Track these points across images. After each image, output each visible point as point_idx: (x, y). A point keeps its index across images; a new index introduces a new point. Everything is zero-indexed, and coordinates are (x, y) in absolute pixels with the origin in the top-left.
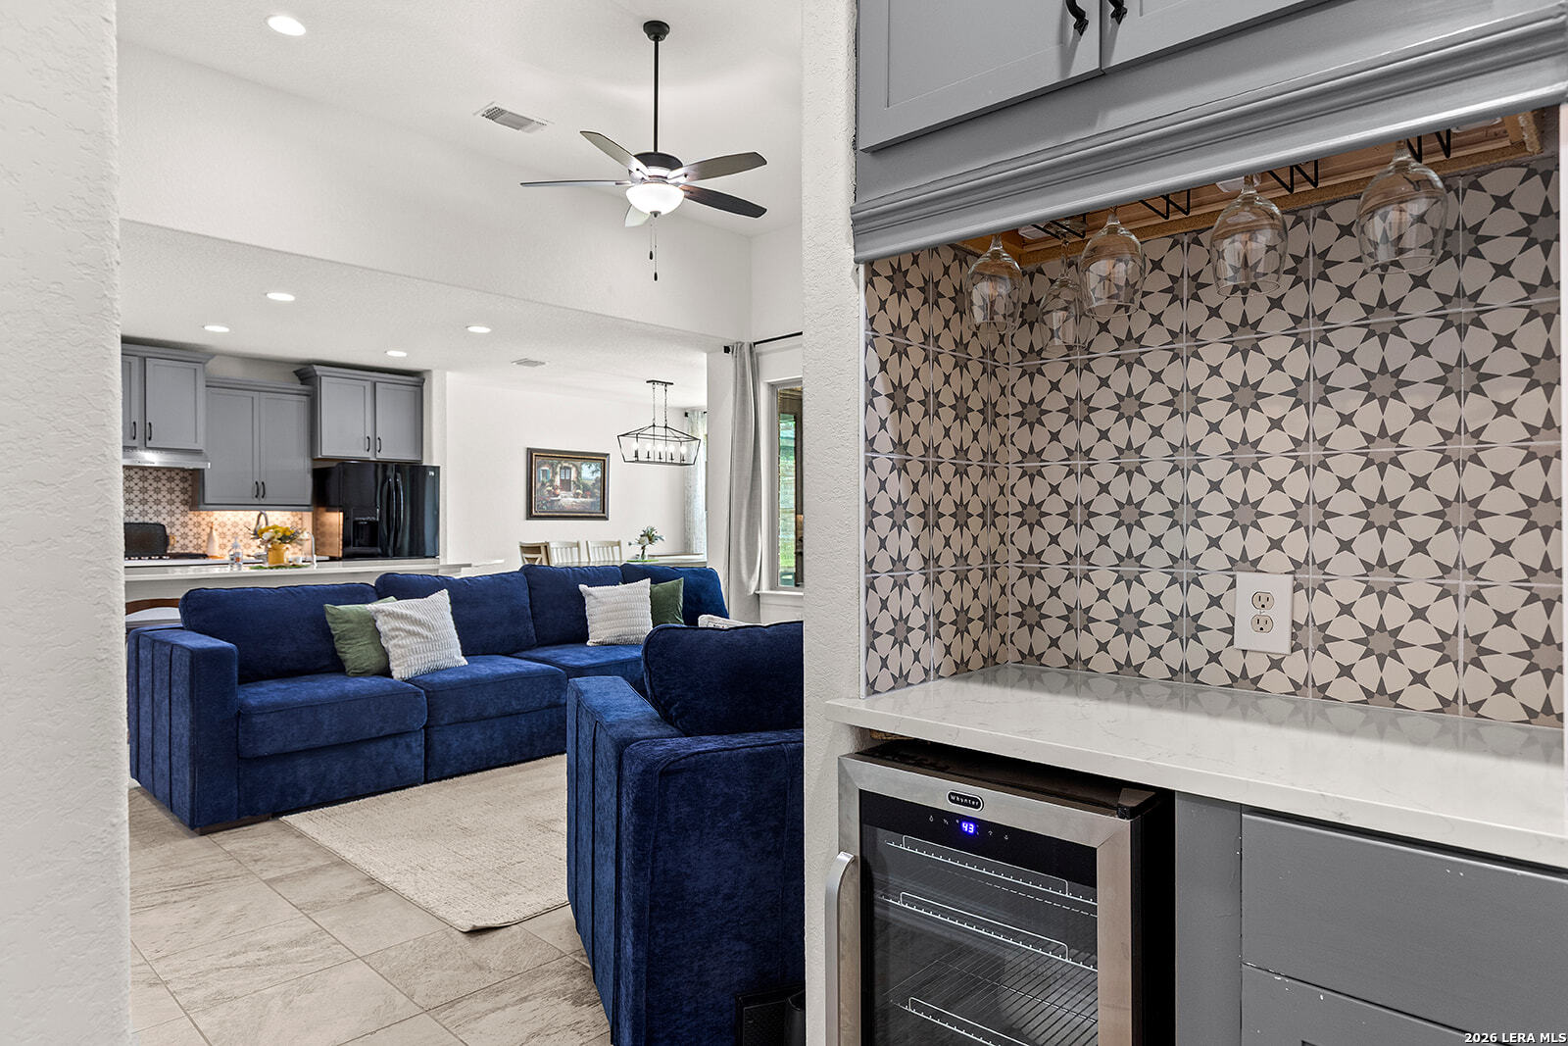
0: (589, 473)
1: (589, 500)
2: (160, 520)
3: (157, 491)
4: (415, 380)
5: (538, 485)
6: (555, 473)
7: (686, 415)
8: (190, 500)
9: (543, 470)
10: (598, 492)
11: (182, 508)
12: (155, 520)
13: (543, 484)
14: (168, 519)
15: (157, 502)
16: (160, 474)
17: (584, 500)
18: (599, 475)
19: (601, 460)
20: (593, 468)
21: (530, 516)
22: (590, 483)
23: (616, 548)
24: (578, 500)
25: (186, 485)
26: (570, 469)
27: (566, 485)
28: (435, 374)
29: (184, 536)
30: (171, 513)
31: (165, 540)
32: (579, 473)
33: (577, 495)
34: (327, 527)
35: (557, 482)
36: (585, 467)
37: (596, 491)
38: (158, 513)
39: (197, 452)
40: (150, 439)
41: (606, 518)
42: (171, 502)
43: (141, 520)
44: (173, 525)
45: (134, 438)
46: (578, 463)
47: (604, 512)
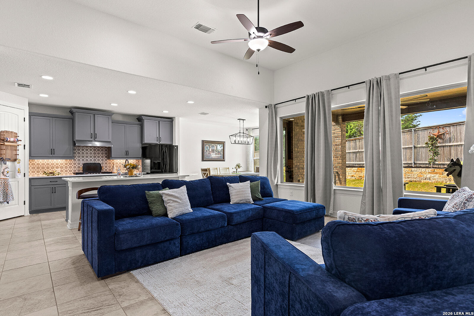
0: (219, 147)
1: (219, 155)
2: (99, 162)
3: (99, 154)
4: (171, 120)
5: (205, 151)
6: (210, 148)
7: (247, 130)
8: (107, 156)
9: (207, 147)
10: (222, 153)
11: (105, 158)
12: (98, 162)
13: (207, 151)
14: (102, 162)
15: (99, 157)
16: (99, 149)
17: (218, 155)
18: (222, 148)
19: (223, 143)
20: (221, 146)
21: (203, 160)
22: (220, 150)
23: (228, 170)
25: (107, 152)
26: (214, 146)
27: (213, 151)
28: (176, 118)
29: (106, 167)
30: (102, 160)
31: (101, 168)
32: (217, 148)
33: (216, 154)
34: (146, 164)
35: (210, 150)
36: (218, 146)
37: (221, 153)
38: (99, 160)
39: (109, 142)
40: (96, 138)
41: (224, 161)
42: (102, 157)
43: (94, 162)
44: (103, 163)
45: (92, 138)
46: (216, 145)
47: (224, 159)
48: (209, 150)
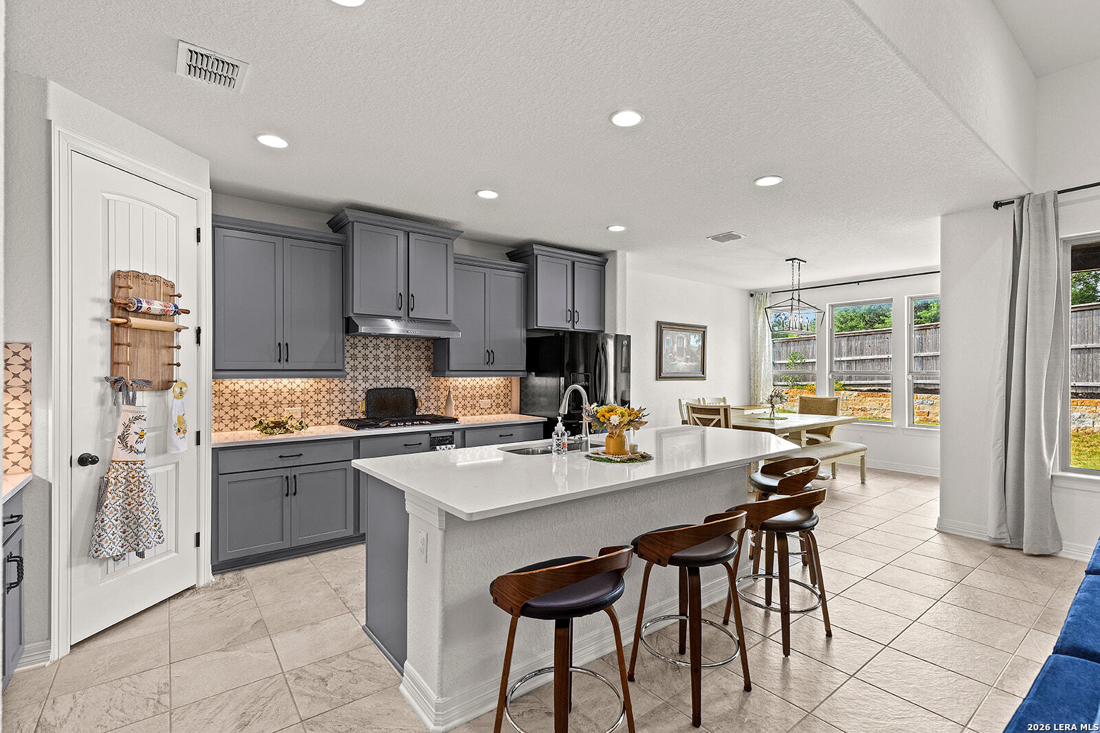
0: (694, 340)
1: (694, 363)
2: (410, 384)
3: (408, 358)
4: (601, 260)
5: (664, 352)
6: (674, 343)
7: (752, 295)
8: (432, 366)
9: (668, 340)
10: (699, 357)
11: (426, 374)
12: (406, 385)
13: (667, 351)
14: (416, 384)
15: (408, 369)
17: (690, 363)
18: (701, 343)
19: (702, 331)
20: (697, 338)
21: (659, 376)
22: (695, 350)
24: (688, 364)
25: (429, 353)
26: (683, 338)
27: (680, 351)
28: (619, 253)
29: (428, 399)
30: (418, 379)
31: (415, 403)
32: (688, 342)
33: (687, 360)
34: (530, 389)
35: (675, 349)
36: (692, 337)
38: (408, 379)
39: (445, 323)
40: (412, 310)
41: (704, 379)
42: (418, 369)
43: (395, 385)
44: (419, 388)
45: (400, 309)
46: (688, 334)
47: (703, 374)
48: (672, 348)
